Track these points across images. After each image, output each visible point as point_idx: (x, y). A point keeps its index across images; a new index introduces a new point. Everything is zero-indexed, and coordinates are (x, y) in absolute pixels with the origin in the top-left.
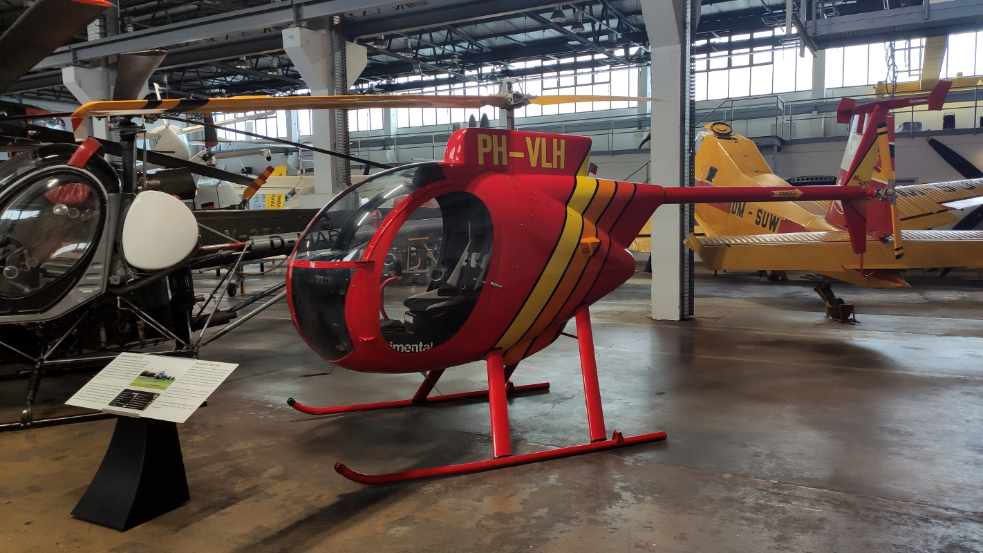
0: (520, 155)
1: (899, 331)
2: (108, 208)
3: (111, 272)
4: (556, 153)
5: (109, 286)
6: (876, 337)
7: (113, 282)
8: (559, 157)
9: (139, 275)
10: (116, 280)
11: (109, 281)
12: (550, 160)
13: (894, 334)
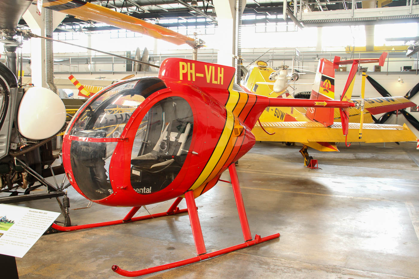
0: (202, 75)
1: (334, 174)
2: (10, 98)
3: (11, 142)
4: (219, 75)
5: (10, 150)
6: (323, 177)
7: (12, 148)
8: (221, 78)
9: (28, 143)
10: (14, 147)
11: (10, 148)
12: (216, 79)
13: (332, 175)
